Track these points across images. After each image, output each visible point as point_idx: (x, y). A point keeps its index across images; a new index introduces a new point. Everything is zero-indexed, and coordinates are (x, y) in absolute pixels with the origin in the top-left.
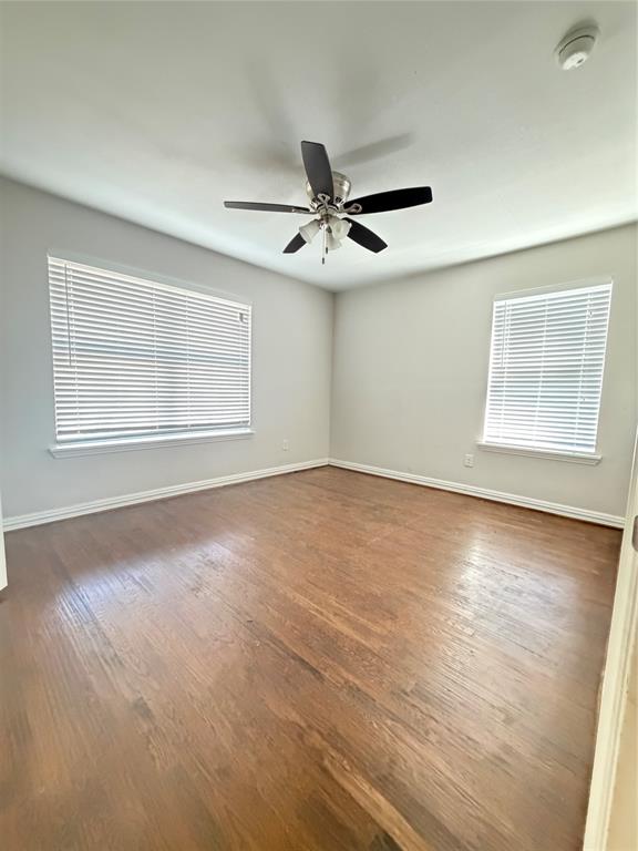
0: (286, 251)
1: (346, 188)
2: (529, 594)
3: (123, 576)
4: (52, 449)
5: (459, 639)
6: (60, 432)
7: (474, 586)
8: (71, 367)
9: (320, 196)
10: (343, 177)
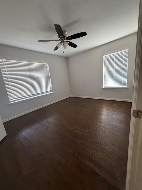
0: (54, 50)
1: (66, 34)
2: (115, 119)
3: (31, 129)
4: (9, 104)
5: (102, 130)
6: (10, 100)
7: (104, 119)
8: (9, 84)
9: (60, 37)
10: (65, 31)
